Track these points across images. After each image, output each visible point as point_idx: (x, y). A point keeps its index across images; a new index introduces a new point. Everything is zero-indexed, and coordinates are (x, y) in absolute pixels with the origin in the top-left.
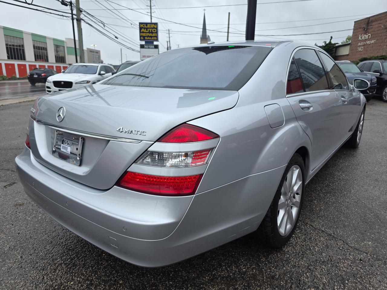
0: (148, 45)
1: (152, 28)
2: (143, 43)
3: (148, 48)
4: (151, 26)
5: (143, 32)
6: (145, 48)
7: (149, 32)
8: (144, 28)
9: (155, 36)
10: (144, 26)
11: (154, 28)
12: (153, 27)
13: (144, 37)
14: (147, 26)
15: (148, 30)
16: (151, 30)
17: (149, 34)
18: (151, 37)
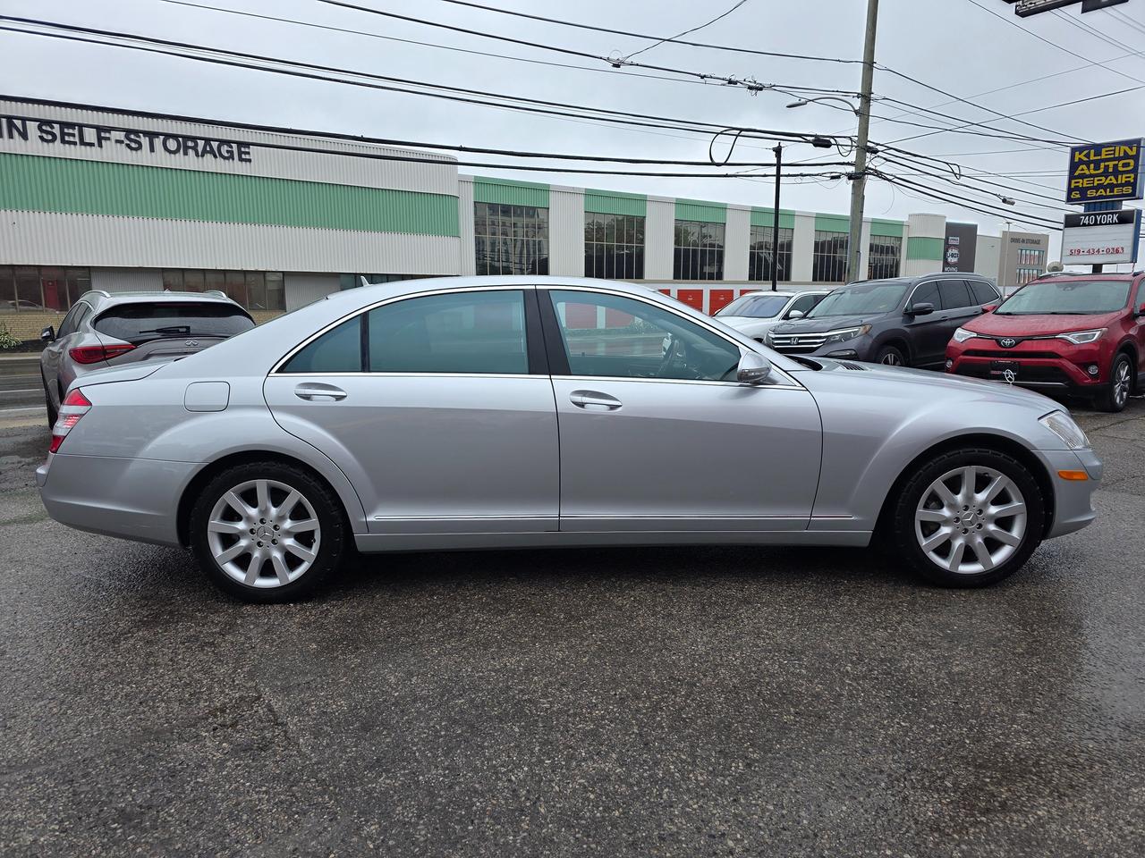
0: (1095, 215)
1: (1119, 159)
2: (1079, 209)
3: (1096, 224)
4: (1114, 154)
5: (1082, 176)
6: (1084, 225)
7: (1106, 174)
8: (1088, 164)
9: (1128, 183)
10: (1088, 156)
11: (1126, 156)
12: (1122, 155)
13: (1083, 191)
14: (1098, 153)
15: (1102, 165)
16: (1111, 164)
17: (1103, 178)
18: (1112, 187)
